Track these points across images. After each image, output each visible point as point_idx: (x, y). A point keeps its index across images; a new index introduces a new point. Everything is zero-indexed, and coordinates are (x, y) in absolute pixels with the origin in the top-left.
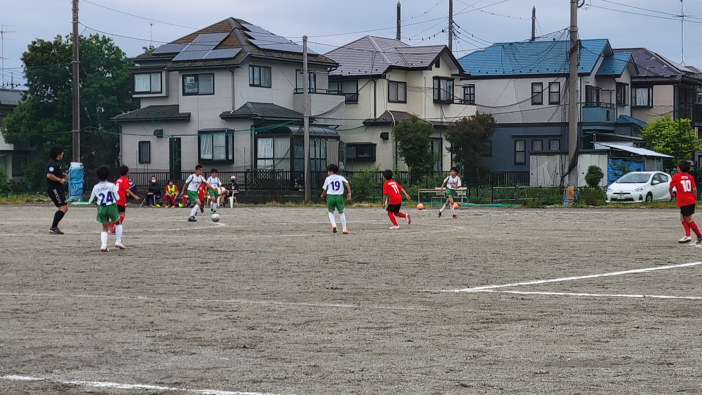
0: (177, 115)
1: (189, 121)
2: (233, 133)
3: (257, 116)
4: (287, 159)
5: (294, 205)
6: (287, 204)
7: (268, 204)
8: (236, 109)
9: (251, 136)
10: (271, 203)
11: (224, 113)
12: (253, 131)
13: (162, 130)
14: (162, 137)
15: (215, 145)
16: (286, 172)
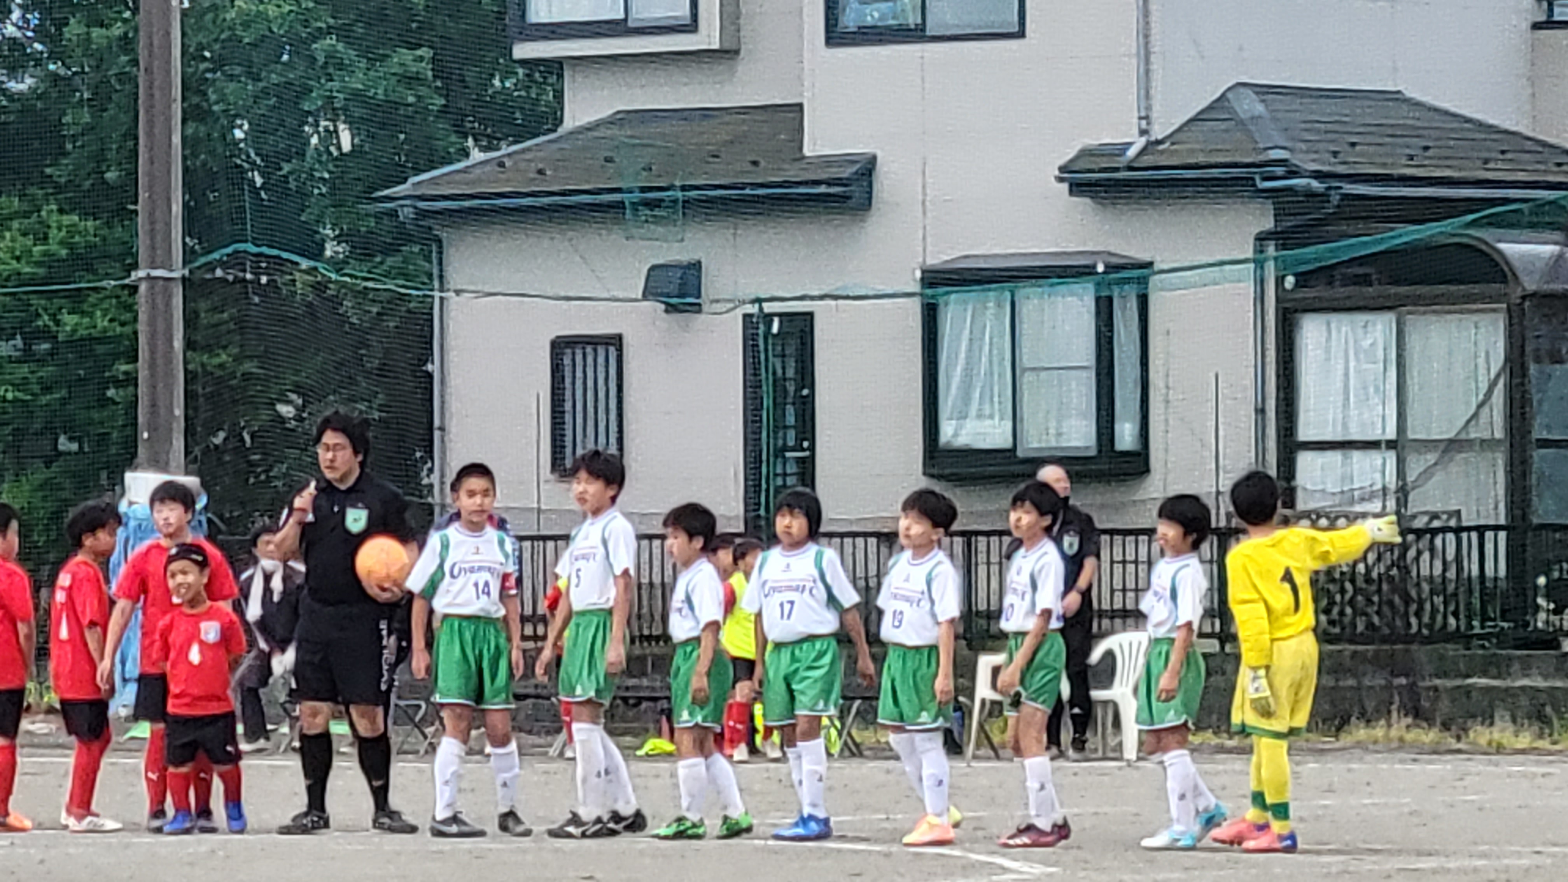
0: (792, 173)
1: (866, 203)
2: (1143, 281)
3: (1293, 173)
4: (1487, 444)
5: (1524, 740)
6: (1480, 734)
7: (1360, 733)
8: (1159, 132)
9: (1260, 298)
10: (1379, 732)
11: (1086, 153)
12: (1270, 269)
13: (696, 266)
14: (697, 308)
15: (1026, 359)
16: (1481, 530)
